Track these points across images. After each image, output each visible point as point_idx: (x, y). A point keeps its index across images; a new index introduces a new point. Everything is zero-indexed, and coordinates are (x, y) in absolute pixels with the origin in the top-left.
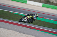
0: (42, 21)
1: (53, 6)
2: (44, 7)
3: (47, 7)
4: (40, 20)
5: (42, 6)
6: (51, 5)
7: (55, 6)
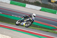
0: (10, 19)
1: (21, 3)
2: (11, 4)
3: (15, 5)
4: (8, 17)
5: (10, 3)
6: (19, 3)
7: (23, 4)
